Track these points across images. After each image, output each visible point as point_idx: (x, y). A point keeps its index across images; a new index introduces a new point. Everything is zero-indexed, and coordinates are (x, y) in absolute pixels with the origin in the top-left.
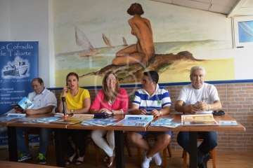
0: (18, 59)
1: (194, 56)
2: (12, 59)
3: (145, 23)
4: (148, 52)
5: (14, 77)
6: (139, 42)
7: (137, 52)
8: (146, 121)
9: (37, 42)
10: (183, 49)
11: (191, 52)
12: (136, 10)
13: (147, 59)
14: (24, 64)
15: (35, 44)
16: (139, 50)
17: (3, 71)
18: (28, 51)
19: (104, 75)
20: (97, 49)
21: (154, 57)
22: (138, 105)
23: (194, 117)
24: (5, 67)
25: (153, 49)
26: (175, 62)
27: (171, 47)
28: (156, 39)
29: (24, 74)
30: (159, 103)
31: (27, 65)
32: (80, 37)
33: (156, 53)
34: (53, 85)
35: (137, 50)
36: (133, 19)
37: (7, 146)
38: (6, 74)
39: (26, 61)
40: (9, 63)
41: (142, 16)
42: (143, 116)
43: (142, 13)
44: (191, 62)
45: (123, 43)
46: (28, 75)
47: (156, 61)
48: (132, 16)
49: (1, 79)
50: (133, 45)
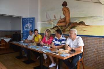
0: (29, 24)
1: (86, 24)
3: (68, 9)
6: (65, 17)
9: (34, 18)
10: (81, 20)
11: (84, 22)
13: (67, 24)
14: (30, 25)
16: (65, 21)
18: (31, 21)
20: (52, 20)
25: (70, 20)
26: (78, 26)
28: (71, 16)
30: (60, 43)
32: (47, 16)
33: (71, 22)
35: (64, 21)
36: (64, 8)
38: (25, 28)
39: (31, 24)
40: (26, 25)
44: (84, 26)
45: (60, 18)
46: (31, 29)
47: (71, 25)
48: (63, 7)
49: (24, 30)
50: (63, 19)
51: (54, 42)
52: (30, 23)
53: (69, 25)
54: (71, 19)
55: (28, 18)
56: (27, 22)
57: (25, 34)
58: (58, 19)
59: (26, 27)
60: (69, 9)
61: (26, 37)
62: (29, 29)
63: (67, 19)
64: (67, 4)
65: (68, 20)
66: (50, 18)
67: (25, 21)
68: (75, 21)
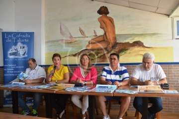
0: (19, 44)
1: (145, 45)
2: (16, 44)
3: (110, 20)
4: (112, 41)
5: (16, 57)
6: (105, 34)
7: (104, 41)
8: (112, 89)
9: (33, 33)
10: (136, 39)
12: (103, 11)
13: (111, 46)
14: (24, 47)
15: (32, 34)
16: (106, 40)
17: (10, 52)
19: (80, 56)
22: (105, 78)
23: (147, 87)
24: (11, 50)
25: (115, 38)
26: (131, 48)
27: (128, 38)
28: (117, 33)
29: (24, 55)
30: (120, 77)
31: (26, 49)
32: (63, 29)
33: (117, 42)
34: (43, 63)
35: (104, 39)
36: (101, 17)
37: (11, 106)
38: (11, 54)
39: (25, 46)
40: (13, 47)
41: (108, 15)
43: (108, 13)
44: (142, 49)
45: (94, 35)
46: (26, 56)
47: (117, 48)
48: (101, 16)
49: (8, 58)
50: (101, 36)
51: (106, 76)
52: (23, 43)
54: (117, 37)
55: (18, 33)
56: (16, 40)
57: (10, 68)
58: (90, 36)
59: (14, 51)
60: (113, 20)
61: (13, 73)
62: (22, 56)
63: (110, 37)
64: (109, 11)
65: (111, 39)
66: (70, 34)
67: (10, 38)
68: (125, 39)
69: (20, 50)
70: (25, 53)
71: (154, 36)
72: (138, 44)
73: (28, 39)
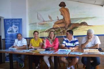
2: (11, 26)
3: (67, 10)
5: (12, 33)
6: (64, 18)
7: (63, 22)
8: (68, 52)
12: (62, 5)
13: (67, 25)
14: (16, 28)
15: (21, 20)
17: (8, 30)
19: (49, 32)
21: (70, 24)
23: (90, 50)
24: (9, 29)
25: (70, 21)
26: (80, 26)
28: (71, 17)
31: (18, 28)
32: (39, 16)
33: (71, 23)
34: (28, 37)
37: (9, 61)
38: (9, 32)
40: (10, 27)
41: (65, 7)
42: (66, 50)
43: (65, 6)
44: (87, 27)
45: (57, 19)
46: (18, 32)
47: (71, 26)
48: (61, 7)
49: (8, 34)
50: (61, 20)
52: (16, 25)
53: (69, 26)
55: (12, 19)
57: (9, 39)
59: (10, 30)
60: (68, 9)
61: (10, 43)
62: (15, 33)
64: (66, 4)
66: (43, 19)
67: (8, 22)
68: (76, 21)
69: (14, 29)
70: (17, 31)
71: (94, 19)
72: (84, 24)
73: (19, 22)
